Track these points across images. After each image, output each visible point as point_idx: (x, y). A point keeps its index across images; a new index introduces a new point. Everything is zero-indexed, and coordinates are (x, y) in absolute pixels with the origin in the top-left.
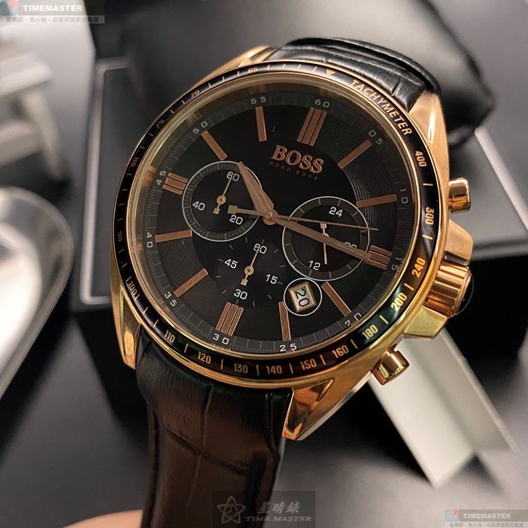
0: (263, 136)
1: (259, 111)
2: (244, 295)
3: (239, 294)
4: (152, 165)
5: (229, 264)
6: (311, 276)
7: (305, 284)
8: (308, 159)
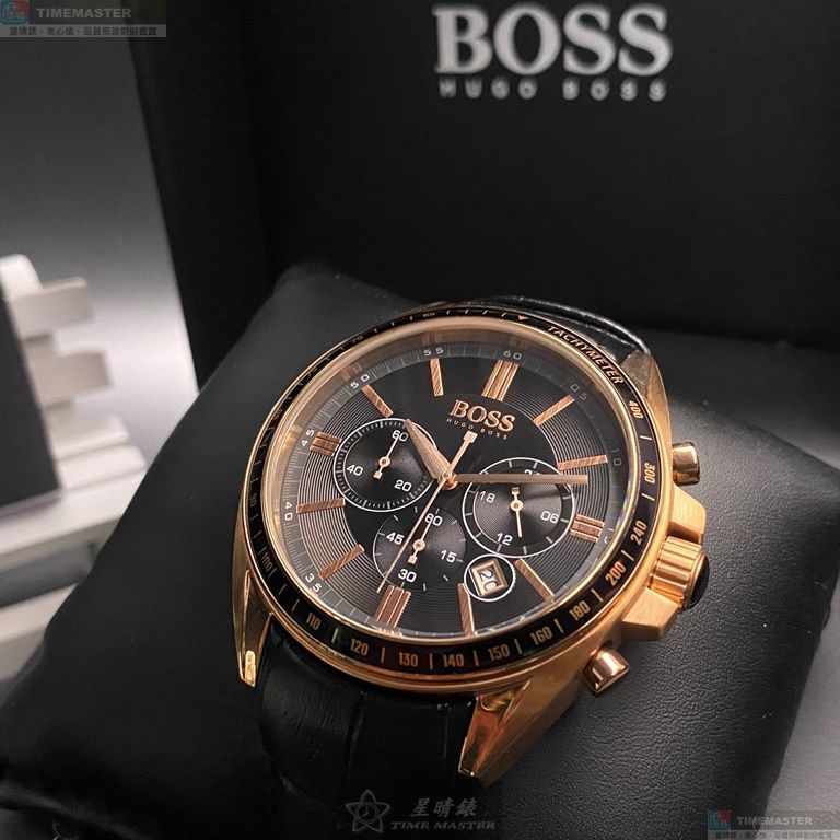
0: (439, 391)
1: (435, 364)
2: (411, 577)
3: (405, 575)
4: (295, 423)
5: (392, 539)
6: (500, 552)
7: (492, 563)
8: (495, 415)
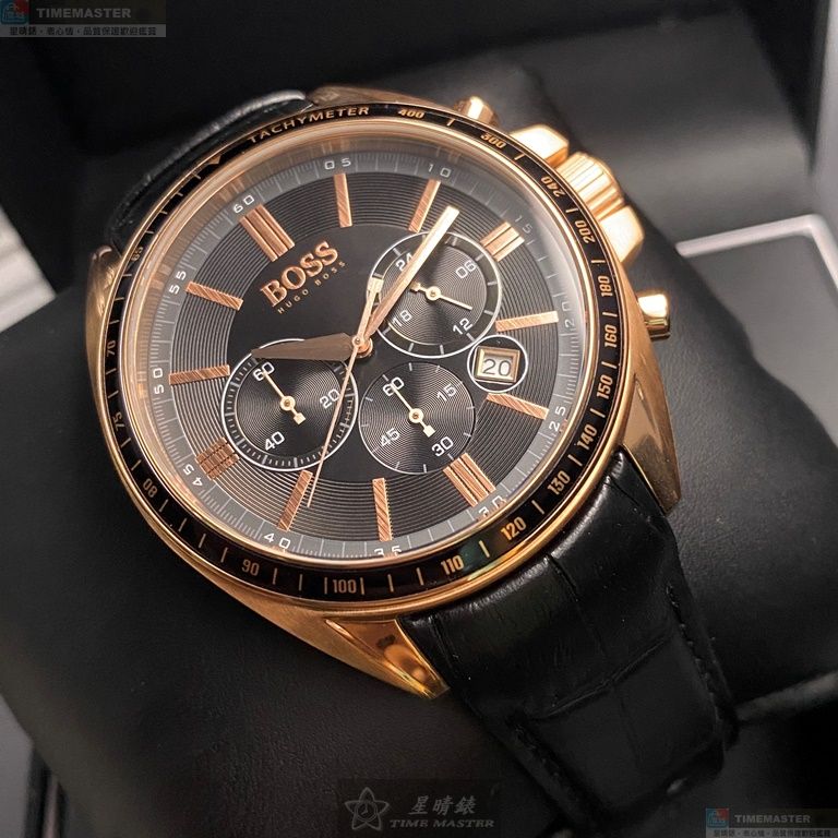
0: (236, 302)
2: (447, 443)
3: (441, 448)
5: (387, 442)
6: (475, 338)
7: (482, 353)
8: (308, 260)
